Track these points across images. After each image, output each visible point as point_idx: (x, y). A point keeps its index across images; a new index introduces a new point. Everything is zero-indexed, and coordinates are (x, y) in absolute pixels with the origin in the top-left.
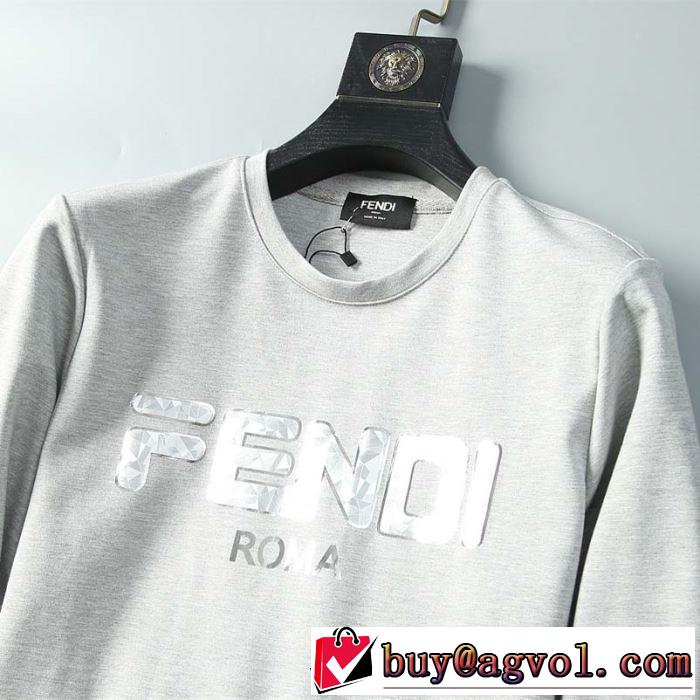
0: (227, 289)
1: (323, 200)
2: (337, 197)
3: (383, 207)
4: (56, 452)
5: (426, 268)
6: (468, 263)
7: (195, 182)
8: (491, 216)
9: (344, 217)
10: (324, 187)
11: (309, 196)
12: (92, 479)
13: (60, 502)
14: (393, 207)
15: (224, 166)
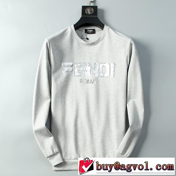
0: (72, 46)
1: (81, 31)
2: (83, 30)
3: (91, 31)
4: (53, 74)
5: (100, 39)
6: (106, 38)
7: (65, 31)
8: (109, 32)
9: (85, 33)
10: (81, 29)
11: (79, 30)
12: (59, 76)
13: (56, 80)
14: (92, 31)
15: (68, 28)
